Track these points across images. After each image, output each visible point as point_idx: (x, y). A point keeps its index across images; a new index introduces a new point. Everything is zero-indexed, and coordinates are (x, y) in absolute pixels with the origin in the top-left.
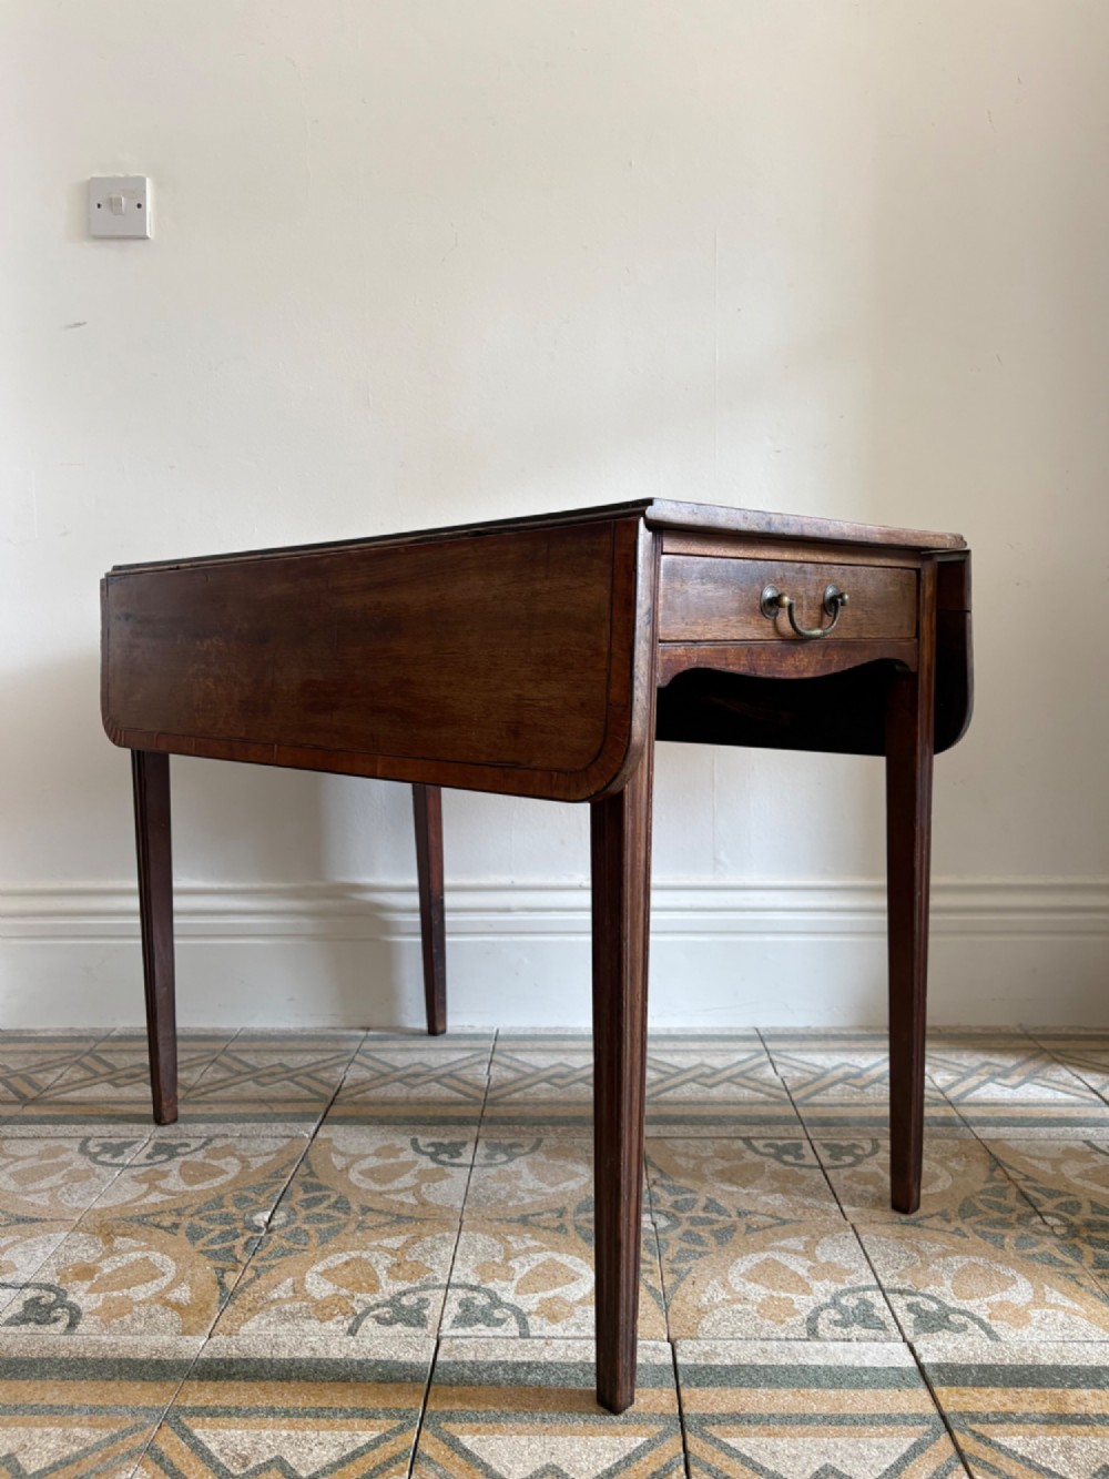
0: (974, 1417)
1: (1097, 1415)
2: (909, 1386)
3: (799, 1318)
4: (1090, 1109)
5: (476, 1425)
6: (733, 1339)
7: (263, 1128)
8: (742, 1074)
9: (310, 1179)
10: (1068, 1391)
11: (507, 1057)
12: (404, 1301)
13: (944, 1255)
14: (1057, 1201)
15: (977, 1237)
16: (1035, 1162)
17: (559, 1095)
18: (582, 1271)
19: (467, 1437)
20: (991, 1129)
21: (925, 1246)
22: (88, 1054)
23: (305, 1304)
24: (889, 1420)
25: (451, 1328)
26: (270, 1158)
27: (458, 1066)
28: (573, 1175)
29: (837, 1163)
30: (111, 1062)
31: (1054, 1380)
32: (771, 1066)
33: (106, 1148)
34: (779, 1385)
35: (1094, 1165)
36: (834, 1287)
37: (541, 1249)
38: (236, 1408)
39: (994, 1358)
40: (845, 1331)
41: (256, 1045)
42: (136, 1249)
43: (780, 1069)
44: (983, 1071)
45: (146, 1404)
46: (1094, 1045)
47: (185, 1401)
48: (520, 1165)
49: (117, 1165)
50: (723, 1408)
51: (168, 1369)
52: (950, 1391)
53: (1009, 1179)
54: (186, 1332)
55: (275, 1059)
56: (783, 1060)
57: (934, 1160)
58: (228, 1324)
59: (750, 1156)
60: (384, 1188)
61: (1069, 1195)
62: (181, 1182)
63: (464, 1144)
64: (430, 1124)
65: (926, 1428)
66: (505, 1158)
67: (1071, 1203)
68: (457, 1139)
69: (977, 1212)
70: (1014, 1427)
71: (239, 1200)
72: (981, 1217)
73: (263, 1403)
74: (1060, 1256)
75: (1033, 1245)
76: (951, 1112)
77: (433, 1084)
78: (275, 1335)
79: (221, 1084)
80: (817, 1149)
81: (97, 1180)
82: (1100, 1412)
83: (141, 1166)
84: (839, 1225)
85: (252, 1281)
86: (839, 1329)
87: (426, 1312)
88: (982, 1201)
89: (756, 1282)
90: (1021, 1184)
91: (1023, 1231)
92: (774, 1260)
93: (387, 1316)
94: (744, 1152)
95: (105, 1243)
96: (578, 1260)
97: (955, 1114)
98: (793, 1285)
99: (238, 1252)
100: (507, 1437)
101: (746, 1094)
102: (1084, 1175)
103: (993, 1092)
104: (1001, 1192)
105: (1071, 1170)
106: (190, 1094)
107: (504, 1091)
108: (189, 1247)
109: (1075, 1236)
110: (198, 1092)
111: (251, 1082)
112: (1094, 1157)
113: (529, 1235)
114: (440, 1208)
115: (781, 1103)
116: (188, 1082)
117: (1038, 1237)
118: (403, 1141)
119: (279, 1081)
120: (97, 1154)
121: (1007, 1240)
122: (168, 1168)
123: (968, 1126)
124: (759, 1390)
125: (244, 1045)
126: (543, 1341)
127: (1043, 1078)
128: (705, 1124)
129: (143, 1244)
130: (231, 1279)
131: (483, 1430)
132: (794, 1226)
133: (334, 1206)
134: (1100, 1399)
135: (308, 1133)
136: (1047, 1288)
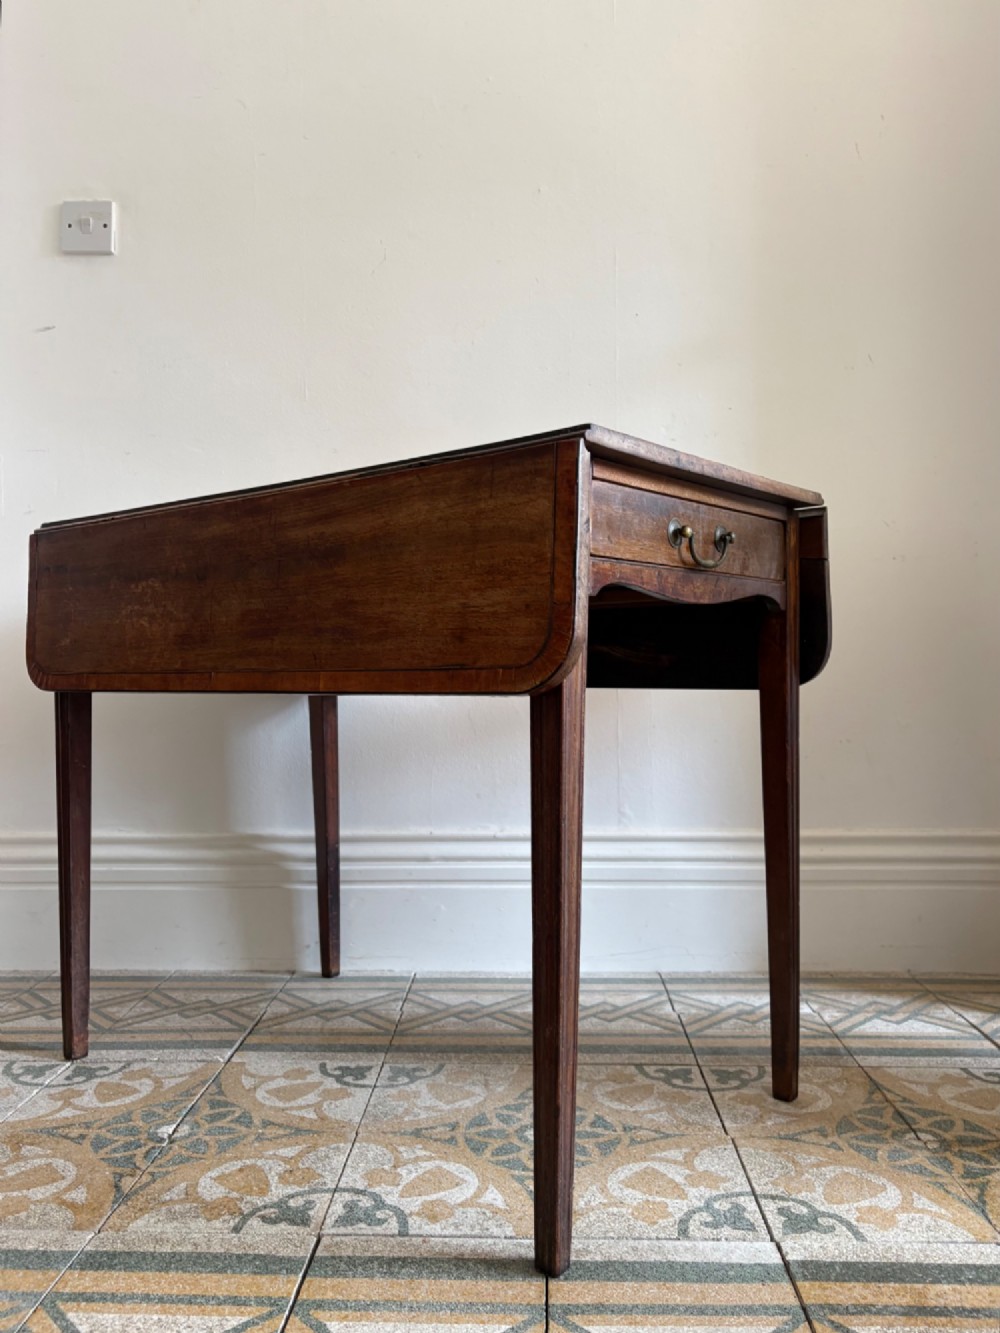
0: (834, 1309)
1: (956, 1308)
2: (773, 1281)
3: (671, 1219)
4: (969, 1042)
5: (344, 1313)
6: (605, 1238)
7: (182, 1055)
8: (641, 1011)
9: (218, 1098)
10: (929, 1286)
11: (421, 996)
12: (292, 1203)
13: (818, 1165)
14: (931, 1120)
15: (852, 1151)
16: (913, 1087)
17: (466, 1027)
18: (467, 1178)
19: (333, 1323)
20: (873, 1058)
21: (801, 1158)
22: (28, 991)
23: (195, 1205)
24: (750, 1310)
25: (333, 1226)
26: (184, 1079)
27: (372, 1003)
28: (469, 1095)
29: (723, 1086)
30: (48, 998)
31: (916, 1276)
32: (669, 1004)
33: (28, 1070)
34: (646, 1279)
35: (971, 1089)
36: (708, 1193)
37: (430, 1158)
38: (113, 1294)
39: (858, 1256)
40: (715, 1232)
41: (187, 984)
42: (40, 1156)
43: (676, 1007)
44: (870, 1009)
45: (25, 1290)
46: (976, 988)
47: (64, 1287)
48: (420, 1086)
49: (37, 1085)
50: (589, 1300)
51: (52, 1258)
52: (812, 1285)
53: (887, 1100)
54: (78, 1227)
55: (203, 996)
56: (682, 999)
57: (817, 1084)
58: (118, 1222)
59: (640, 1080)
60: (287, 1105)
61: (943, 1114)
62: (95, 1100)
63: (369, 1068)
64: (339, 1051)
65: (786, 1318)
66: (406, 1080)
67: (945, 1122)
68: (362, 1063)
69: (853, 1128)
70: (873, 1319)
71: (147, 1115)
72: (857, 1133)
73: (140, 1289)
74: (931, 1168)
75: (905, 1157)
76: (837, 1043)
77: (348, 1017)
78: (162, 1233)
79: (148, 1017)
80: (705, 1074)
81: (15, 1097)
82: (959, 1305)
83: (59, 1085)
84: (720, 1139)
85: (147, 1184)
86: (708, 1230)
87: (311, 1213)
88: (859, 1119)
89: (634, 1188)
90: (898, 1105)
91: (896, 1145)
92: (653, 1169)
93: (273, 1216)
94: (636, 1076)
95: (12, 1151)
96: (465, 1168)
97: (840, 1045)
98: (669, 1191)
99: (139, 1161)
100: (373, 1324)
101: (643, 1027)
102: (960, 1098)
103: (879, 1026)
104: (878, 1112)
105: (946, 1093)
106: (117, 1025)
107: (414, 1024)
108: (92, 1155)
109: (946, 1150)
110: (125, 1023)
111: (177, 1015)
112: (971, 1082)
113: (420, 1146)
114: (337, 1121)
115: (675, 1034)
116: (117, 1015)
117: (911, 1151)
118: (311, 1064)
119: (204, 1013)
120: (19, 1075)
121: (880, 1153)
122: (84, 1088)
123: (851, 1055)
124: (626, 1284)
125: (175, 984)
126: (420, 1239)
127: (927, 1015)
128: (601, 1052)
129: (49, 1151)
130: (127, 1183)
131: (350, 1317)
132: (676, 1139)
133: (237, 1121)
134: (960, 1293)
135: (223, 1058)
136: (915, 1194)
